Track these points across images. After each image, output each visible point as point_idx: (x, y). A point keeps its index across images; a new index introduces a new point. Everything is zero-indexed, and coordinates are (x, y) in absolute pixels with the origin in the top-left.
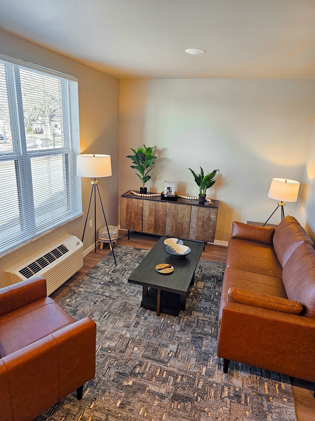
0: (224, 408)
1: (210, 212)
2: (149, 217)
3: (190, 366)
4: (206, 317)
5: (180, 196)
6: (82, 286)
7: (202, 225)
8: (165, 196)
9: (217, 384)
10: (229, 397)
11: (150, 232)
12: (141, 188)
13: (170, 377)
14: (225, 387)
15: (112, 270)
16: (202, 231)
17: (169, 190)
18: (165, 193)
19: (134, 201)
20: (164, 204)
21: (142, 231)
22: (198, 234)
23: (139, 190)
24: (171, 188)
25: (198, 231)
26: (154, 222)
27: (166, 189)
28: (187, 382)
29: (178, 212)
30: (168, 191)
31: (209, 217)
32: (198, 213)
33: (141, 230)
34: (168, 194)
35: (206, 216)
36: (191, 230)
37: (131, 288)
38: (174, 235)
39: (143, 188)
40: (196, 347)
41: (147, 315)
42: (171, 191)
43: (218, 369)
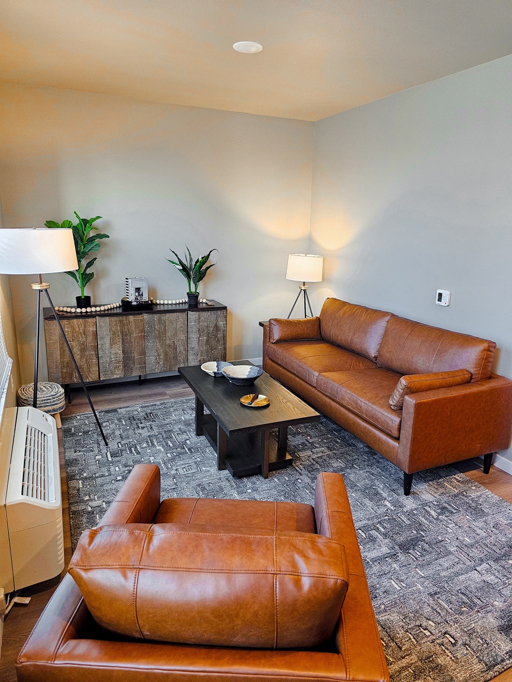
0: (450, 526)
1: (217, 317)
2: (112, 348)
3: (372, 509)
4: (317, 453)
5: (158, 302)
6: (88, 498)
7: (207, 340)
8: (133, 304)
9: (416, 509)
10: (439, 514)
11: (115, 376)
12: (78, 299)
13: (370, 532)
14: (425, 508)
15: (108, 454)
16: (207, 351)
17: (139, 293)
18: (132, 298)
19: (76, 323)
20: (139, 317)
21: (99, 378)
22: (202, 356)
23: (75, 303)
24: (141, 289)
25: (202, 352)
26: (122, 356)
27: (132, 291)
28: (392, 525)
29: (165, 327)
30: (137, 294)
31: (216, 325)
32: (199, 322)
33: (98, 376)
34: (137, 299)
35: (212, 325)
36: (191, 352)
37: (179, 463)
38: (163, 369)
39: (83, 297)
40: (351, 488)
41: (249, 485)
42: (142, 295)
43: (398, 496)
